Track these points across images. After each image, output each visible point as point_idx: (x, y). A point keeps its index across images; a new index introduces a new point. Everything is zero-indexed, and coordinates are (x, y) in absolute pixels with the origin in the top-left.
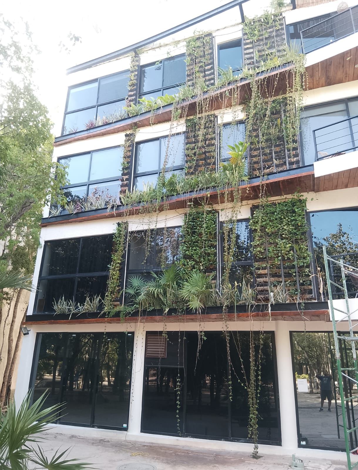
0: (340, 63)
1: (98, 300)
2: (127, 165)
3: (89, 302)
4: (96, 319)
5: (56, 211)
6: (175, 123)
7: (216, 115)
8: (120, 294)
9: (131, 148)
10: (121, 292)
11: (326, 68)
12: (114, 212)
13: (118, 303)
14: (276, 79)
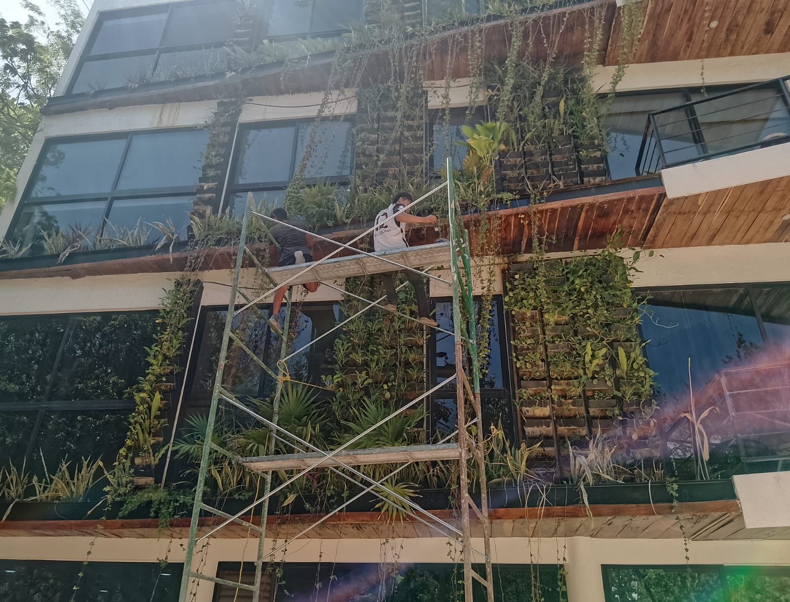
0: (686, 11)
1: (93, 471)
2: (215, 161)
3: (67, 476)
4: (79, 521)
5: (17, 248)
6: (335, 94)
7: (425, 89)
8: (160, 456)
9: (228, 129)
10: (163, 451)
11: (659, 18)
12: (171, 256)
13: (150, 480)
14: (563, 20)
